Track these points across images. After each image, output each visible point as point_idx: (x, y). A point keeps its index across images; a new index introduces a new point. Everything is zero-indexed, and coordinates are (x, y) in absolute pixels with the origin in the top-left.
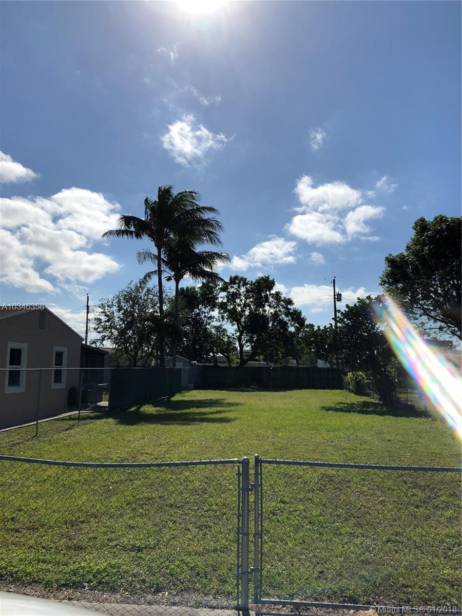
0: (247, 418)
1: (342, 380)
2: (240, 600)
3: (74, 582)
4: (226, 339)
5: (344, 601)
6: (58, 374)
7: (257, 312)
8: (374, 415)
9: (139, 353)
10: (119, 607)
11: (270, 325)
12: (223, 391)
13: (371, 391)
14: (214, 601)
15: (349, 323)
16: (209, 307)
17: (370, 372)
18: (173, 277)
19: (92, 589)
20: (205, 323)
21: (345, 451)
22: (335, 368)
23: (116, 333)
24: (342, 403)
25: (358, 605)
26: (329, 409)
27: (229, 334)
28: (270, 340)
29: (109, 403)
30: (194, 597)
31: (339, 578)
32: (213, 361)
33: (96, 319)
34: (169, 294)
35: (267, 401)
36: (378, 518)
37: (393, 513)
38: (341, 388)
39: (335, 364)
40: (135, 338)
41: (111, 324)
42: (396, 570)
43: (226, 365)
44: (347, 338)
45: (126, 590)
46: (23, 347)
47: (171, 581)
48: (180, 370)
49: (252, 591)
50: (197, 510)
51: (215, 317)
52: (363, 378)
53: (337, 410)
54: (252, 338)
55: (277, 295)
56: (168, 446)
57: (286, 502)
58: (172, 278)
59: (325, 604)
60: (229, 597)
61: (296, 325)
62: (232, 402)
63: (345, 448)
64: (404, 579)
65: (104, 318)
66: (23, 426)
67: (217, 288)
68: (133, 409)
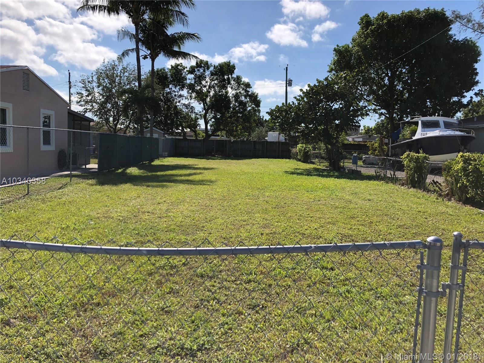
1: (290, 151)
6: (47, 135)
7: (221, 93)
9: (118, 126)
11: (232, 105)
20: (175, 100)
28: (231, 118)
29: (98, 166)
32: (182, 134)
41: (92, 98)
43: (194, 138)
46: (8, 106)
48: (157, 140)
51: (185, 96)
52: (310, 150)
54: (216, 115)
55: (238, 79)
58: (148, 56)
67: (185, 71)
68: (120, 171)
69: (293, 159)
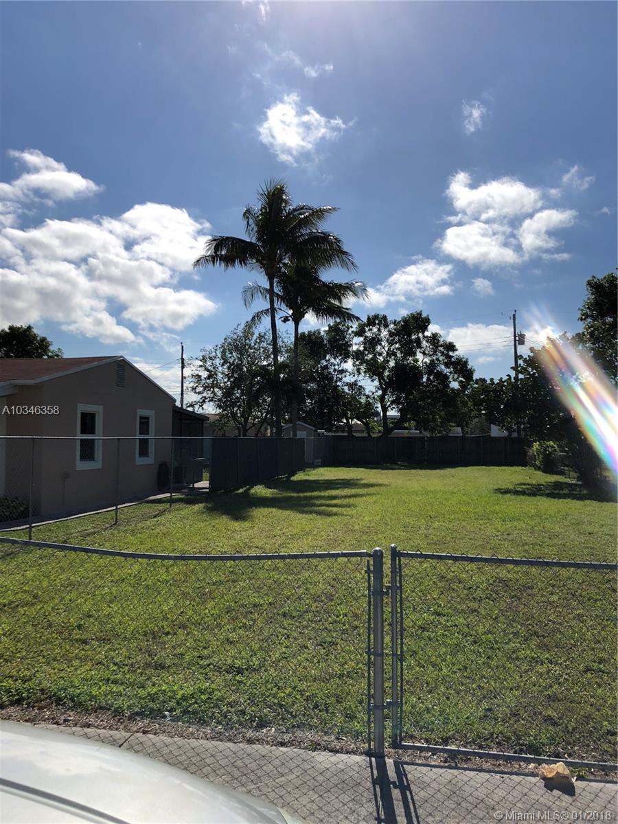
0: (391, 502)
1: (525, 453)
2: (372, 743)
3: (152, 710)
4: (363, 400)
5: (521, 751)
6: (143, 443)
7: (405, 363)
8: (569, 500)
9: (250, 420)
10: (209, 744)
11: (424, 380)
12: (360, 469)
13: (566, 468)
14: (336, 742)
15: (534, 373)
16: (340, 358)
17: (565, 441)
18: (291, 316)
19: (175, 719)
20: (335, 378)
21: (526, 547)
22: (515, 438)
23: (219, 393)
24: (524, 484)
25: (542, 757)
26: (506, 492)
27: (367, 393)
28: (424, 401)
29: (210, 484)
30: (310, 735)
31: (514, 719)
32: (346, 429)
33: (193, 375)
34: (286, 340)
35: (420, 482)
36: (573, 639)
37: (595, 632)
38: (524, 464)
39: (514, 431)
40: (244, 400)
41: (213, 381)
42: (598, 711)
43: (365, 434)
44: (532, 394)
45: (219, 723)
46: (97, 409)
47: (279, 713)
48: (302, 440)
49: (388, 732)
50: (319, 621)
51: (349, 370)
52: (555, 451)
53: (516, 493)
54: (398, 398)
55: (434, 339)
56: (285, 538)
57: (442, 613)
58: (290, 318)
59: (492, 754)
60: (358, 738)
61: (460, 379)
62: (371, 483)
63: (526, 544)
64: (609, 724)
65: (204, 374)
66: (101, 511)
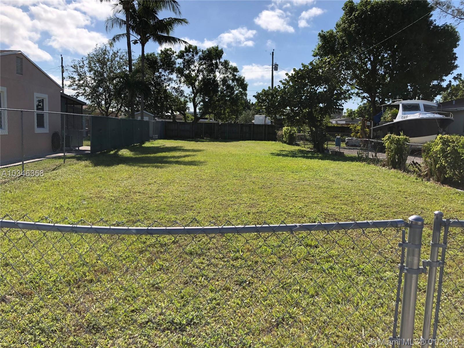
1: (275, 134)
4: (183, 99)
6: (40, 117)
7: (209, 77)
11: (220, 89)
12: (183, 141)
16: (168, 71)
20: (165, 84)
28: (219, 102)
29: (91, 148)
32: (172, 117)
33: (70, 77)
41: (84, 82)
43: (183, 121)
46: (2, 90)
51: (174, 80)
52: (295, 132)
54: (204, 99)
55: (226, 64)
58: (138, 41)
61: (240, 89)
65: (77, 77)
67: (175, 55)
68: (112, 152)
69: (279, 141)
